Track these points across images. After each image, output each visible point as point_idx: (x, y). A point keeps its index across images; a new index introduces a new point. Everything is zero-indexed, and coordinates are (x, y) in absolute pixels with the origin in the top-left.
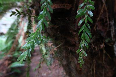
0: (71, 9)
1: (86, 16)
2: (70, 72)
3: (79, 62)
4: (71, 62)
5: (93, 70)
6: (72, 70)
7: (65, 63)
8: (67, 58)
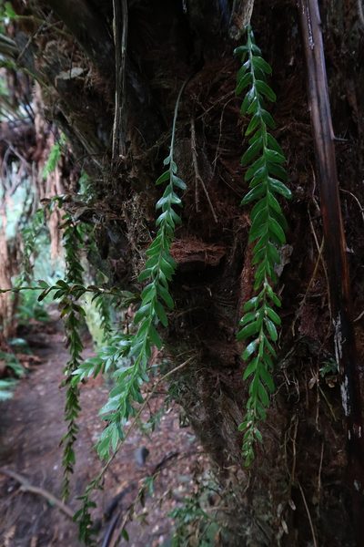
0: (223, 260)
1: (262, 336)
2: (219, 449)
3: (242, 454)
4: (221, 417)
5: (290, 444)
6: (225, 442)
7: (203, 417)
8: (209, 403)
